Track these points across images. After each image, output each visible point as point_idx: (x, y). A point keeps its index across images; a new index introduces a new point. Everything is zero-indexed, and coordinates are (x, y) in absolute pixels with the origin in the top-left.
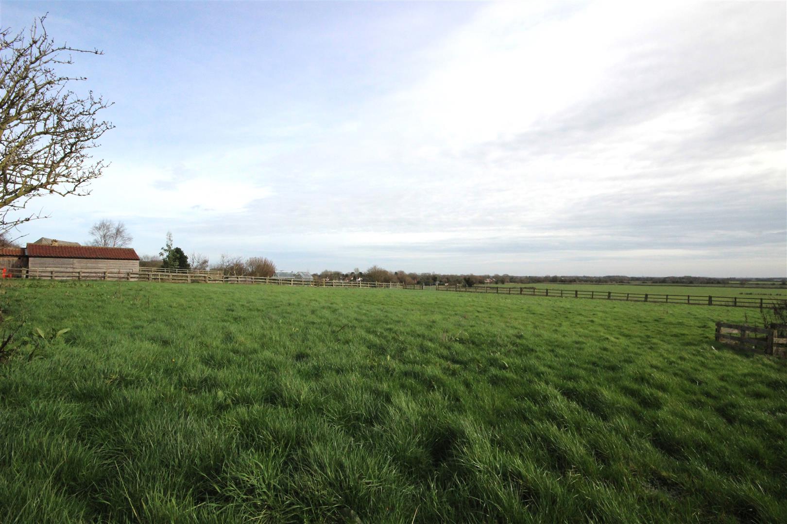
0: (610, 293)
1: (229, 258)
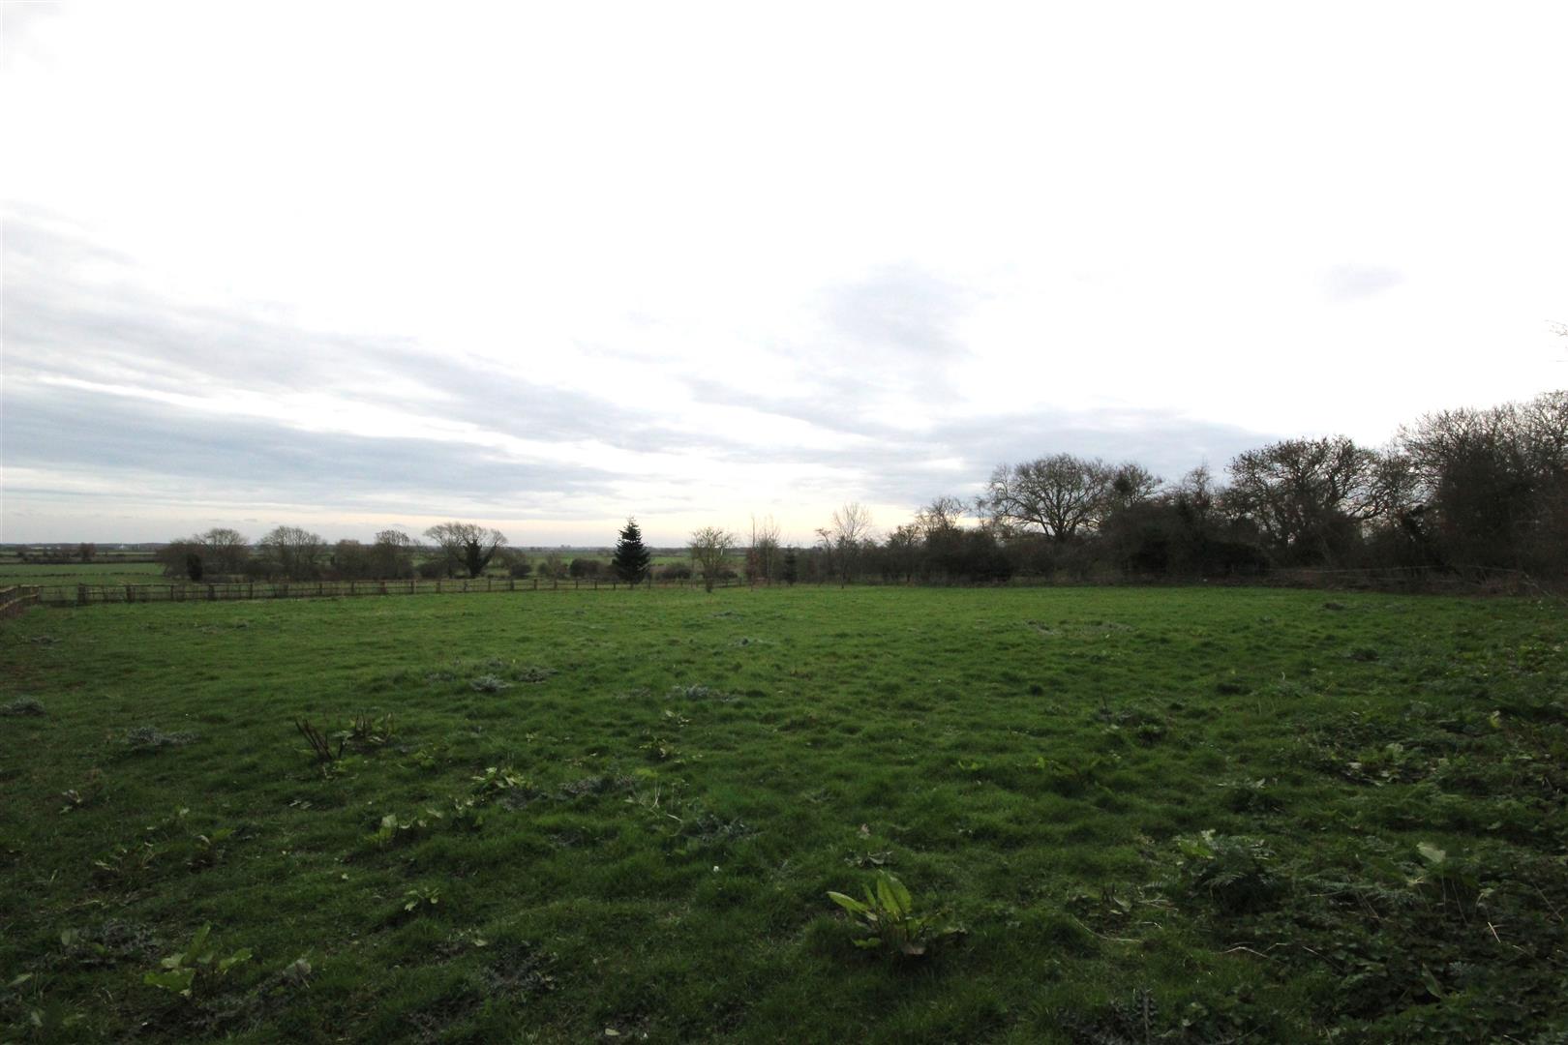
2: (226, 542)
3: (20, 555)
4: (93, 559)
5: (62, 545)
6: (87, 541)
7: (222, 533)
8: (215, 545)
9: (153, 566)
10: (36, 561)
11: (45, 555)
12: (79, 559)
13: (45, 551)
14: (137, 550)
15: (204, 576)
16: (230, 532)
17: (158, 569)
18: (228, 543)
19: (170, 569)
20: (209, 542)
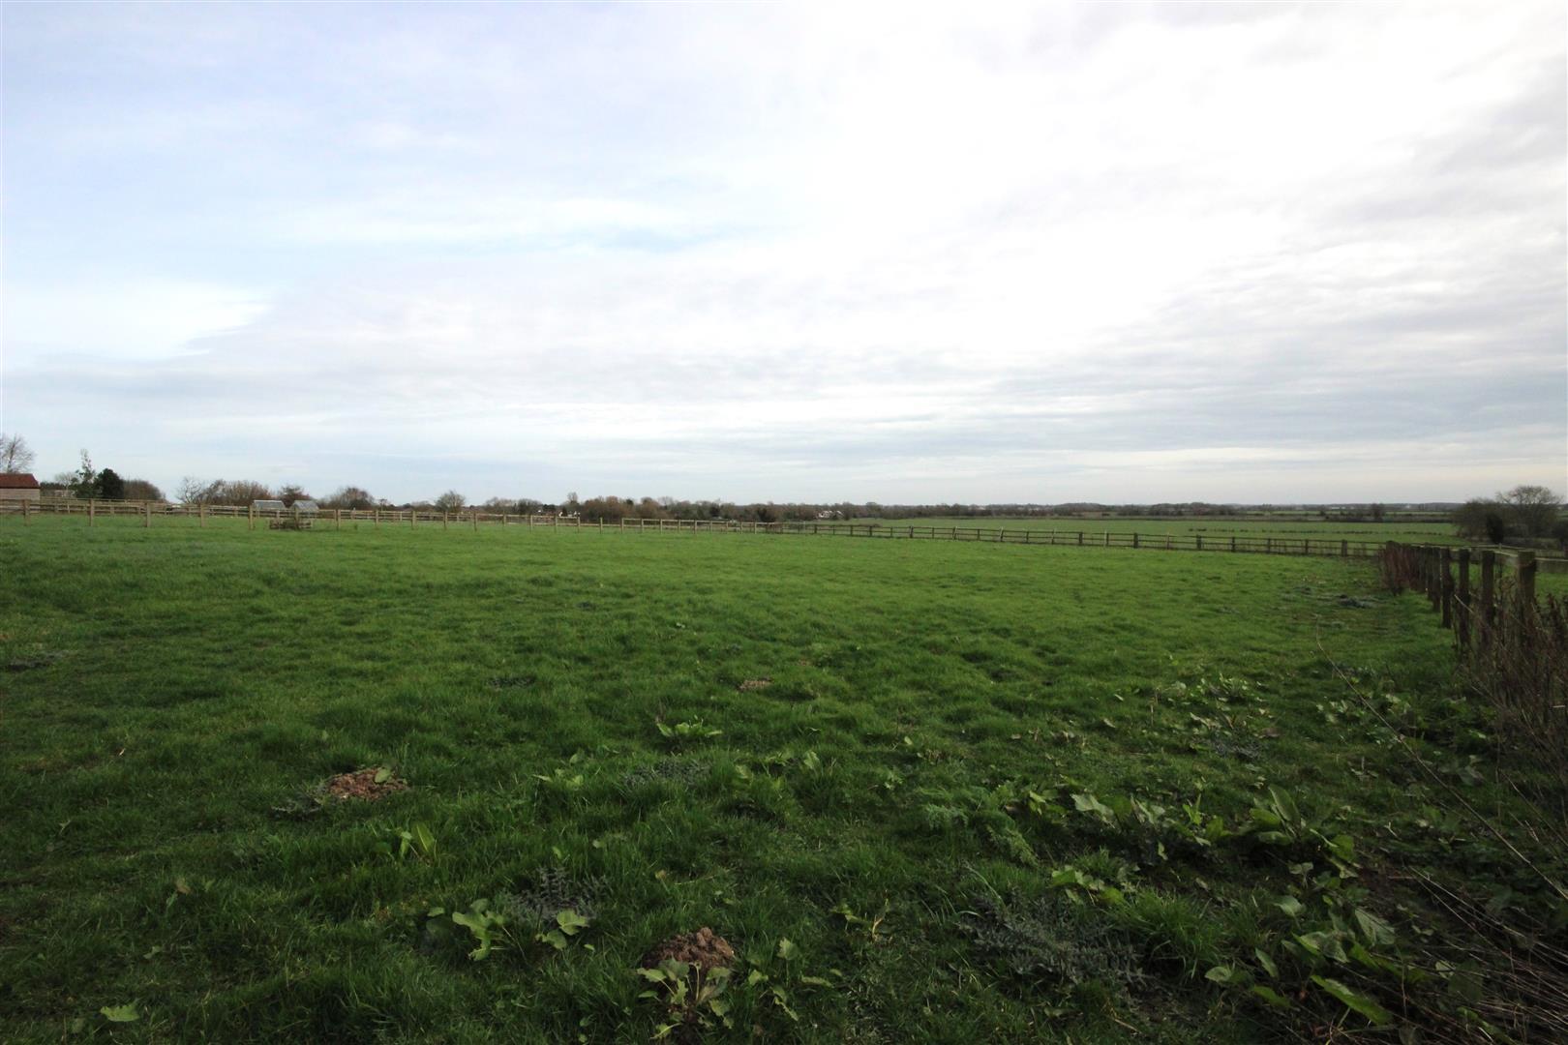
0: (1081, 534)
1: (196, 483)
2: (1535, 501)
3: (1322, 514)
4: (1384, 518)
5: (1357, 505)
6: (1378, 502)
7: (1529, 491)
8: (1521, 505)
9: (1448, 526)
10: (1335, 519)
11: (1342, 514)
12: (1372, 518)
13: (1340, 510)
14: (1423, 510)
15: (1505, 539)
16: (1539, 490)
17: (1449, 529)
18: (1537, 502)
19: (1464, 530)
20: (1514, 501)
